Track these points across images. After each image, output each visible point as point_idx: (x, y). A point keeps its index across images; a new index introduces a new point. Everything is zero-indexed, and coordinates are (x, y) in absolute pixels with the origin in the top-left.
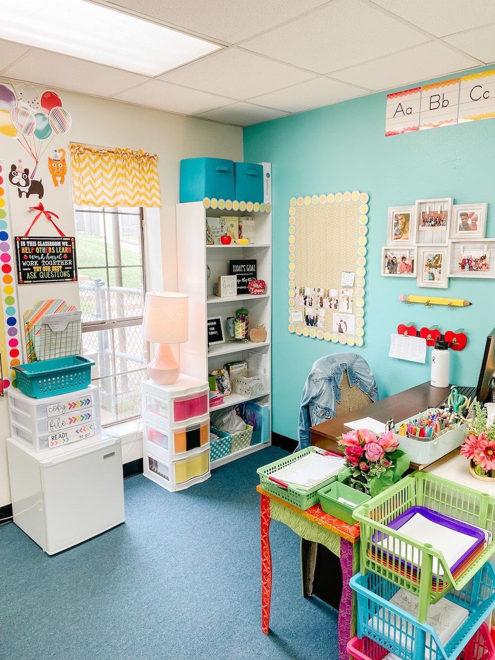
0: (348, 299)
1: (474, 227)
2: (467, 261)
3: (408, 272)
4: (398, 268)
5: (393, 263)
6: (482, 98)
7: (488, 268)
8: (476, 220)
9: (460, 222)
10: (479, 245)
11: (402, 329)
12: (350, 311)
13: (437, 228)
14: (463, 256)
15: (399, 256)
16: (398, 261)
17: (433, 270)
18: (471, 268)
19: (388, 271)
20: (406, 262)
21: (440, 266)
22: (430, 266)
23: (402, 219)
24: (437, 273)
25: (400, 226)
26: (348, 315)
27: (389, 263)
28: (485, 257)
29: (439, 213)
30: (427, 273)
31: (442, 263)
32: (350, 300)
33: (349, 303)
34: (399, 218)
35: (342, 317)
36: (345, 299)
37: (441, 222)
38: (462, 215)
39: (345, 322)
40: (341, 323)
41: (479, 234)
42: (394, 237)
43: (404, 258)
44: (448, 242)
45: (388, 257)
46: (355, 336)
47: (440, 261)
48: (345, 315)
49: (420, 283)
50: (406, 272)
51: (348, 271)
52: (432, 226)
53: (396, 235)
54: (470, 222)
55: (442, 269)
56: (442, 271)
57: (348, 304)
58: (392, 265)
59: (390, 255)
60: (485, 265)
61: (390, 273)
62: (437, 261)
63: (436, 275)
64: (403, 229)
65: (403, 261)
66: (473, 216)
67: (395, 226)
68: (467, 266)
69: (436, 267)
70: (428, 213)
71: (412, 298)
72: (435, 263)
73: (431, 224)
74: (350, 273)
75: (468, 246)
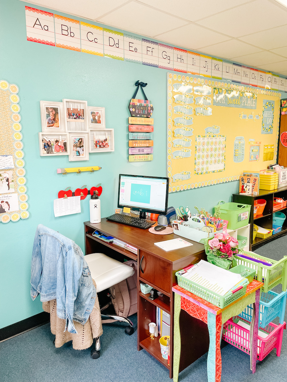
0: (8, 180)
1: (99, 122)
2: (97, 142)
3: (62, 151)
4: (53, 149)
5: (49, 146)
6: (94, 41)
7: (108, 146)
8: (99, 117)
9: (91, 118)
10: (103, 133)
11: (62, 194)
12: (12, 190)
13: (78, 120)
14: (96, 139)
15: (53, 140)
16: (52, 143)
17: (78, 149)
18: (100, 146)
19: (45, 152)
20: (59, 144)
21: (83, 146)
22: (76, 146)
23: (52, 111)
24: (82, 151)
25: (51, 117)
26: (9, 195)
27: (45, 145)
28: (106, 140)
29: (79, 110)
30: (75, 151)
31: (84, 144)
32: (10, 181)
33: (10, 184)
34: (50, 110)
35: (3, 198)
36: (5, 180)
37: (80, 117)
38: (92, 113)
39: (7, 202)
40: (2, 204)
41: (102, 126)
42: (47, 125)
43: (57, 141)
44: (88, 131)
45: (44, 141)
46: (19, 212)
47: (82, 143)
48: (6, 195)
49: (71, 159)
50: (61, 151)
51: (4, 155)
52: (75, 118)
53: (48, 123)
54: (97, 118)
55: (84, 148)
56: (84, 149)
57: (8, 185)
58: (47, 146)
59: (46, 139)
60: (107, 144)
61: (48, 153)
62: (81, 143)
63: (81, 152)
64: (54, 119)
65: (57, 143)
66: (98, 115)
67: (47, 117)
68: (98, 146)
69: (80, 147)
70: (72, 109)
71: (68, 170)
72: (80, 144)
73: (74, 117)
74: (7, 156)
75: (98, 133)
